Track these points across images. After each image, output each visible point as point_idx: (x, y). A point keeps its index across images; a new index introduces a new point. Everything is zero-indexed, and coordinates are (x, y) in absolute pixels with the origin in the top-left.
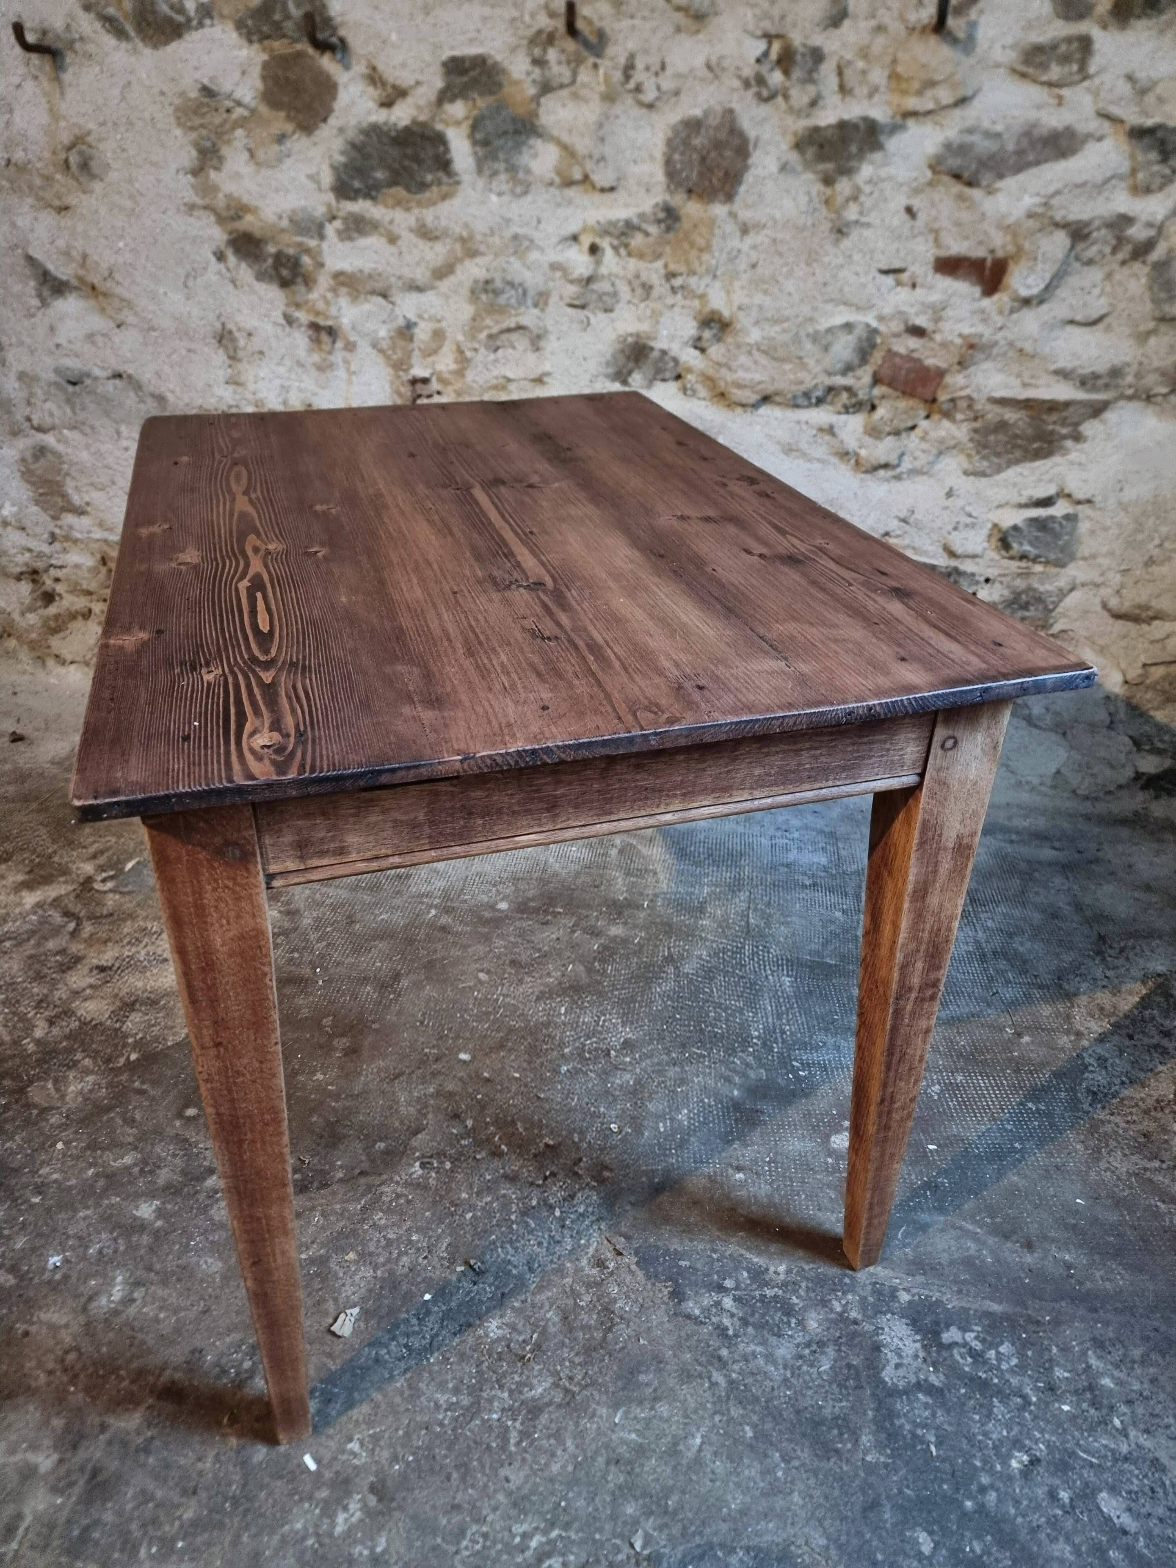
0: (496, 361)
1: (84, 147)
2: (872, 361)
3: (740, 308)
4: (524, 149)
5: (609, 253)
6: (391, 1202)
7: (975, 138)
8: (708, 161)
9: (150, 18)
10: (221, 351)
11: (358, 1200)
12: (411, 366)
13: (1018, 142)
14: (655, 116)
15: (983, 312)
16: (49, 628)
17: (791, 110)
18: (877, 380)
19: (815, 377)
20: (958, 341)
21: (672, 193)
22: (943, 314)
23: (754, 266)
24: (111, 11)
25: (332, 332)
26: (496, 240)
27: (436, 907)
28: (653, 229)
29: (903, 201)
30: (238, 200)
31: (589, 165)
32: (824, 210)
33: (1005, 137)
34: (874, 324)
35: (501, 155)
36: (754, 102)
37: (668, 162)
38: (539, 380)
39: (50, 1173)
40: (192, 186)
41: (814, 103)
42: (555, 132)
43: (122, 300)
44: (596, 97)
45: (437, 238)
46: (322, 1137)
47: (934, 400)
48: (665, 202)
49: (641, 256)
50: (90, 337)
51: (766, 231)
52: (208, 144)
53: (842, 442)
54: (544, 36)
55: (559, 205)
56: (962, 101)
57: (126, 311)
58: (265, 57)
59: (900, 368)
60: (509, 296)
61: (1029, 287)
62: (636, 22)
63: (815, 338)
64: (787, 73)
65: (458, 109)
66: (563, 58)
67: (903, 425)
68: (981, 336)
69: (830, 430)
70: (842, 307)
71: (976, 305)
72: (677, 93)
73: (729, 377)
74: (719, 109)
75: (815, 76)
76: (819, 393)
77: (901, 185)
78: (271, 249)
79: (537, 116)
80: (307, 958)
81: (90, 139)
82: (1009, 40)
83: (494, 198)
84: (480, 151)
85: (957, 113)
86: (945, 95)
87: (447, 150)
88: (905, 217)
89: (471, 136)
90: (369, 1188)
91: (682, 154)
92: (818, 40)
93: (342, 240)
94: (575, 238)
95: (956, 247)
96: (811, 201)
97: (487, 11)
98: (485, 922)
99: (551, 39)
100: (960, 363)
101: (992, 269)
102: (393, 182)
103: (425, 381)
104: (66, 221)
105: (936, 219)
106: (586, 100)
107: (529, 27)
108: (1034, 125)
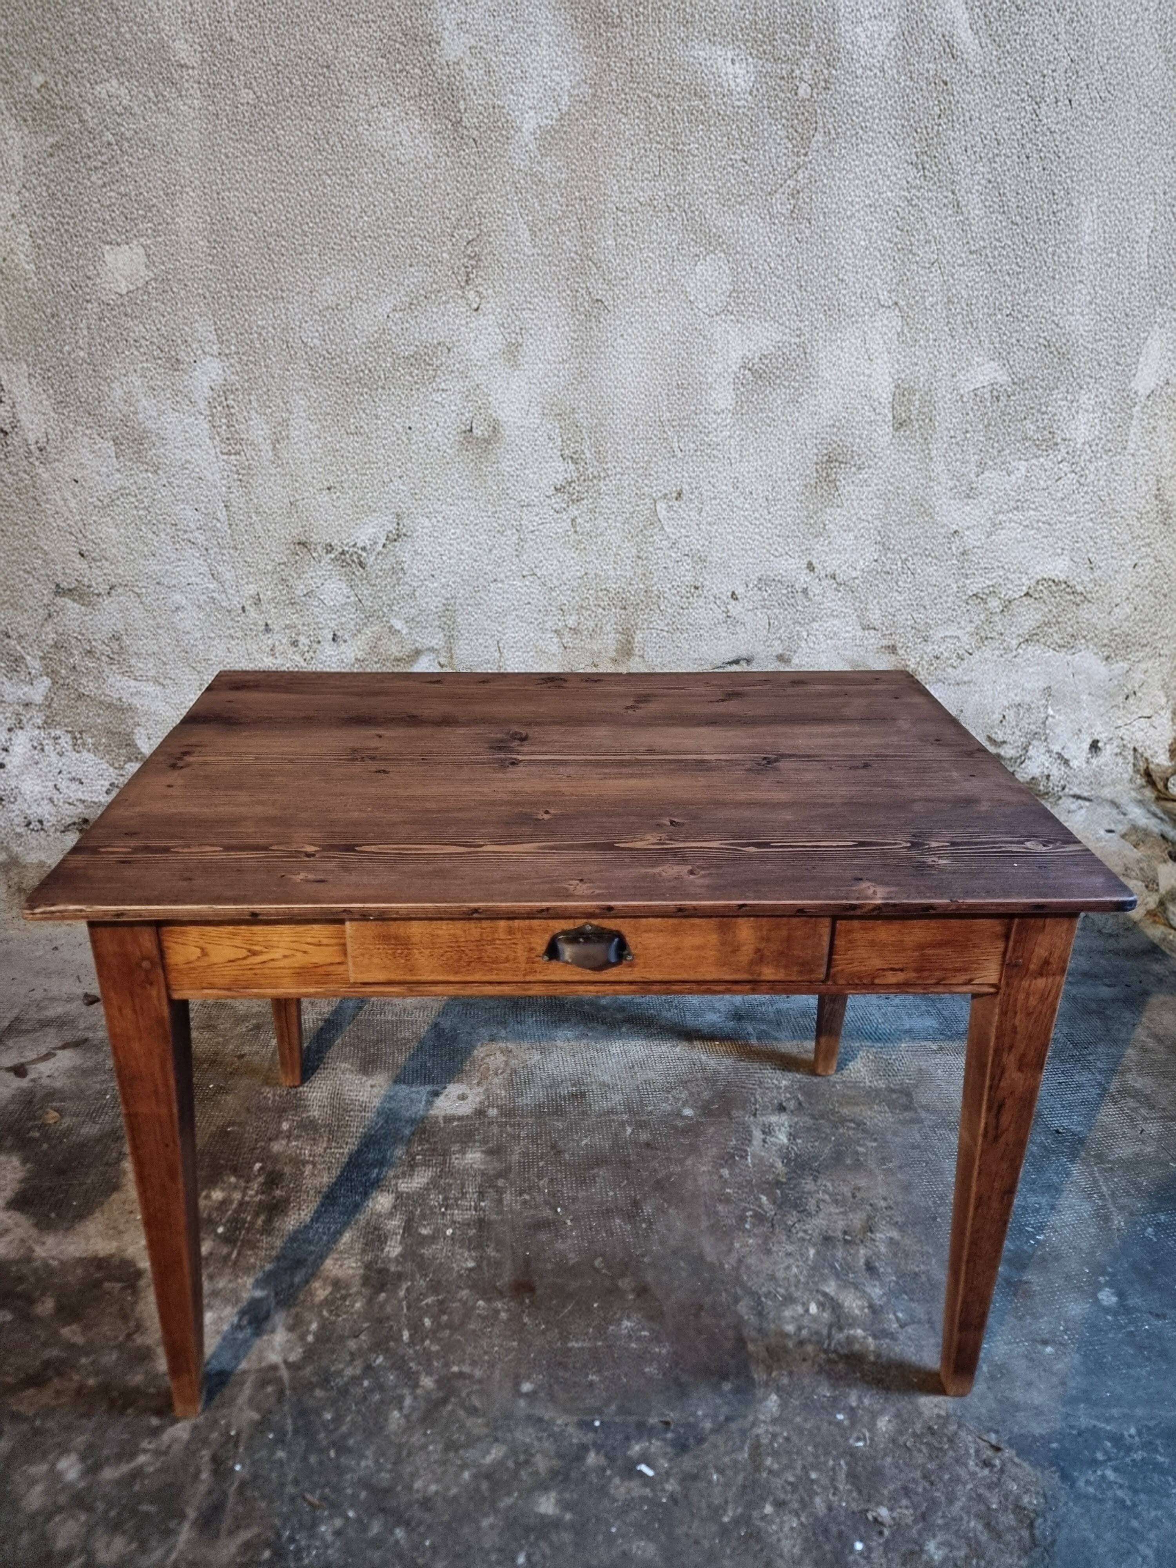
6: (771, 1443)
11: (741, 1448)
27: (629, 1123)
46: (668, 1388)
80: (540, 1199)
90: (744, 1433)
98: (684, 1132)
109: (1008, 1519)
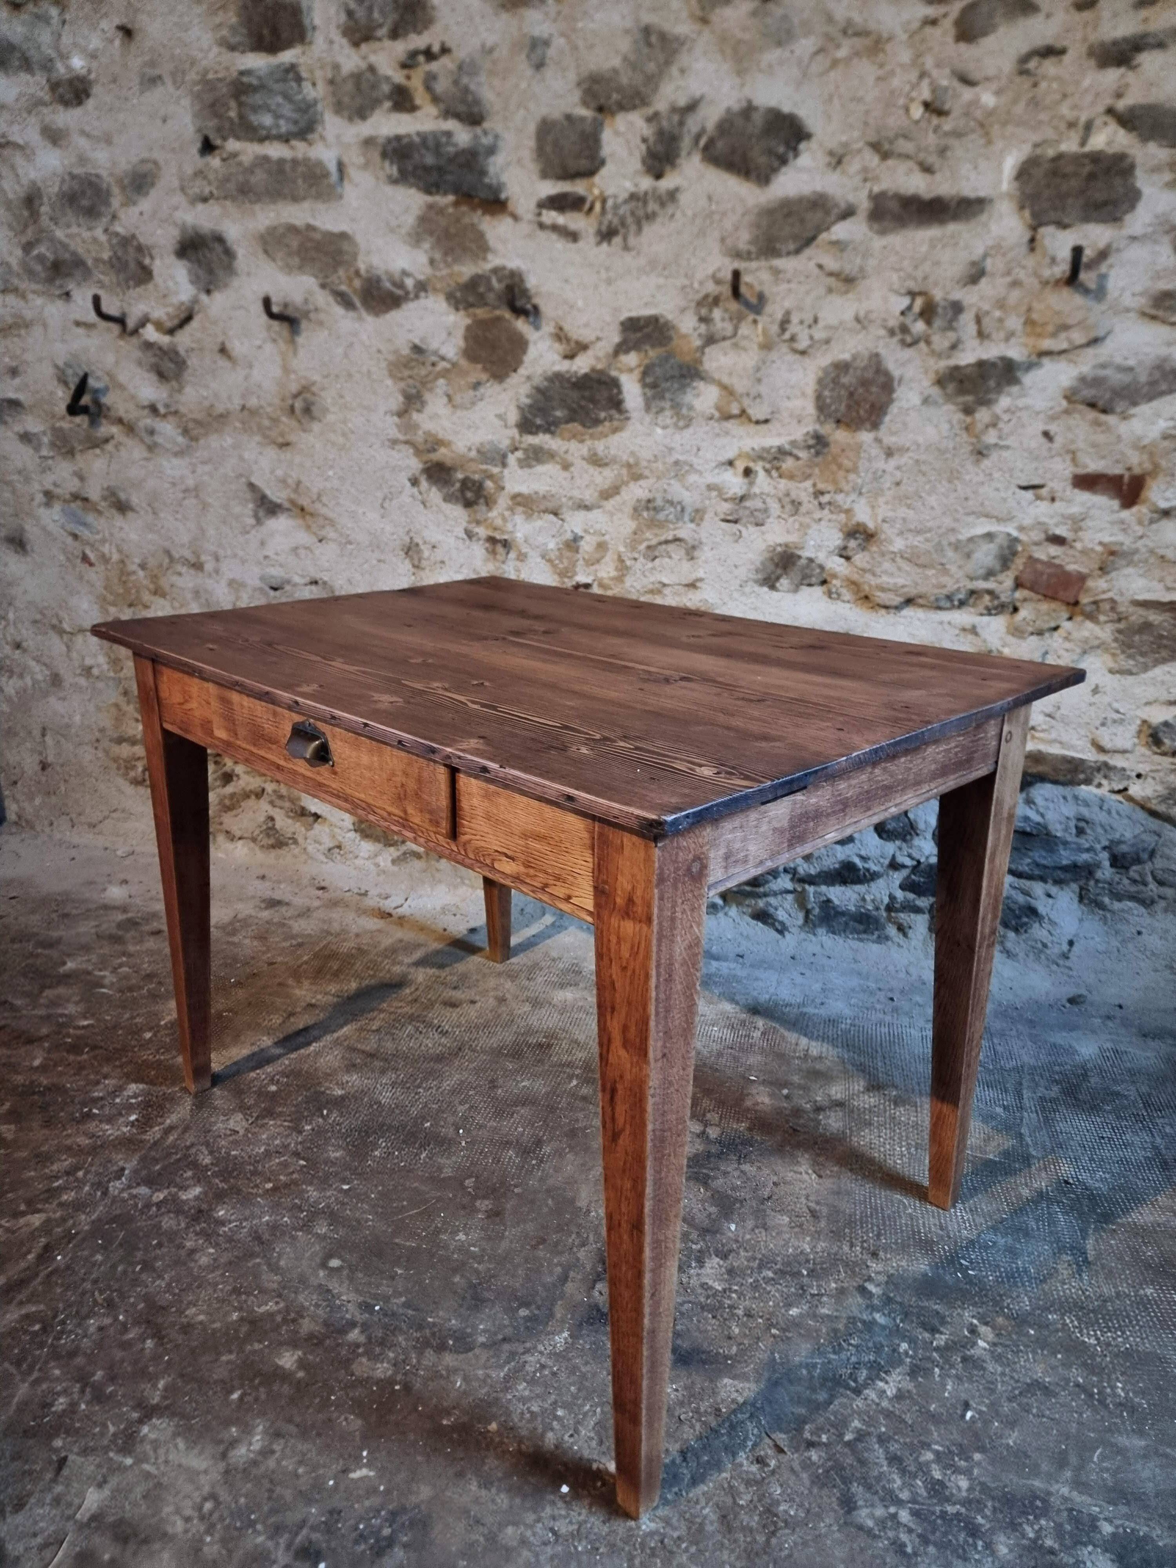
0: (653, 568)
1: (308, 396)
2: (1013, 566)
3: (884, 521)
4: (688, 390)
5: (761, 474)
6: (535, 1372)
7: (1108, 372)
8: (856, 397)
9: (375, 293)
10: (407, 561)
12: (575, 574)
13: (1151, 374)
14: (807, 360)
15: (1122, 522)
16: (225, 806)
17: (933, 353)
18: (1018, 584)
19: (957, 581)
20: (1099, 549)
21: (822, 423)
22: (1082, 524)
23: (898, 484)
24: (343, 288)
25: (506, 544)
26: (660, 465)
27: (579, 1078)
28: (802, 454)
29: (1042, 427)
30: (434, 436)
31: (746, 402)
32: (965, 435)
33: (1138, 370)
34: (1015, 533)
35: (668, 395)
36: (899, 347)
37: (819, 397)
38: (692, 585)
39: (196, 1314)
40: (397, 426)
41: (954, 347)
42: (716, 376)
43: (326, 519)
44: (756, 347)
45: (606, 465)
46: (464, 1298)
47: (1076, 603)
48: (815, 432)
49: (791, 477)
50: (295, 550)
51: (910, 454)
52: (414, 391)
53: (985, 641)
54: (710, 299)
55: (718, 435)
56: (1095, 341)
57: (328, 528)
58: (468, 321)
59: (1042, 574)
60: (670, 512)
61: (1167, 500)
62: (793, 286)
63: (956, 546)
64: (929, 323)
65: (632, 359)
66: (727, 316)
67: (1046, 626)
68: (1122, 544)
69: (973, 630)
70: (983, 519)
71: (1115, 516)
72: (827, 342)
73: (874, 581)
74: (866, 354)
75: (955, 324)
76: (961, 596)
77: (1038, 413)
78: (460, 476)
79: (701, 362)
80: (450, 1120)
81: (314, 389)
82: (1138, 288)
83: (659, 431)
84: (650, 393)
85: (1090, 351)
86: (1078, 337)
87: (620, 392)
88: (1043, 440)
89: (642, 380)
90: (513, 1355)
91: (833, 390)
92: (957, 295)
93: (521, 467)
94: (731, 463)
95: (1093, 465)
96: (952, 427)
97: (661, 281)
99: (716, 301)
100: (1101, 569)
101: (1129, 485)
102: (570, 420)
103: (587, 586)
104: (286, 455)
105: (1072, 442)
106: (745, 349)
107: (698, 292)
108: (1165, 360)
109: (754, 1521)
